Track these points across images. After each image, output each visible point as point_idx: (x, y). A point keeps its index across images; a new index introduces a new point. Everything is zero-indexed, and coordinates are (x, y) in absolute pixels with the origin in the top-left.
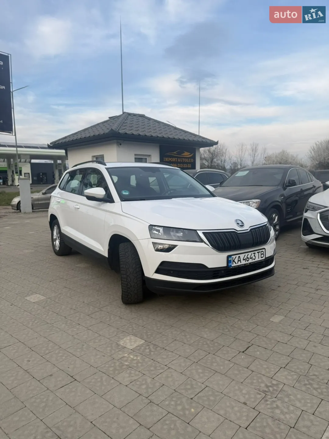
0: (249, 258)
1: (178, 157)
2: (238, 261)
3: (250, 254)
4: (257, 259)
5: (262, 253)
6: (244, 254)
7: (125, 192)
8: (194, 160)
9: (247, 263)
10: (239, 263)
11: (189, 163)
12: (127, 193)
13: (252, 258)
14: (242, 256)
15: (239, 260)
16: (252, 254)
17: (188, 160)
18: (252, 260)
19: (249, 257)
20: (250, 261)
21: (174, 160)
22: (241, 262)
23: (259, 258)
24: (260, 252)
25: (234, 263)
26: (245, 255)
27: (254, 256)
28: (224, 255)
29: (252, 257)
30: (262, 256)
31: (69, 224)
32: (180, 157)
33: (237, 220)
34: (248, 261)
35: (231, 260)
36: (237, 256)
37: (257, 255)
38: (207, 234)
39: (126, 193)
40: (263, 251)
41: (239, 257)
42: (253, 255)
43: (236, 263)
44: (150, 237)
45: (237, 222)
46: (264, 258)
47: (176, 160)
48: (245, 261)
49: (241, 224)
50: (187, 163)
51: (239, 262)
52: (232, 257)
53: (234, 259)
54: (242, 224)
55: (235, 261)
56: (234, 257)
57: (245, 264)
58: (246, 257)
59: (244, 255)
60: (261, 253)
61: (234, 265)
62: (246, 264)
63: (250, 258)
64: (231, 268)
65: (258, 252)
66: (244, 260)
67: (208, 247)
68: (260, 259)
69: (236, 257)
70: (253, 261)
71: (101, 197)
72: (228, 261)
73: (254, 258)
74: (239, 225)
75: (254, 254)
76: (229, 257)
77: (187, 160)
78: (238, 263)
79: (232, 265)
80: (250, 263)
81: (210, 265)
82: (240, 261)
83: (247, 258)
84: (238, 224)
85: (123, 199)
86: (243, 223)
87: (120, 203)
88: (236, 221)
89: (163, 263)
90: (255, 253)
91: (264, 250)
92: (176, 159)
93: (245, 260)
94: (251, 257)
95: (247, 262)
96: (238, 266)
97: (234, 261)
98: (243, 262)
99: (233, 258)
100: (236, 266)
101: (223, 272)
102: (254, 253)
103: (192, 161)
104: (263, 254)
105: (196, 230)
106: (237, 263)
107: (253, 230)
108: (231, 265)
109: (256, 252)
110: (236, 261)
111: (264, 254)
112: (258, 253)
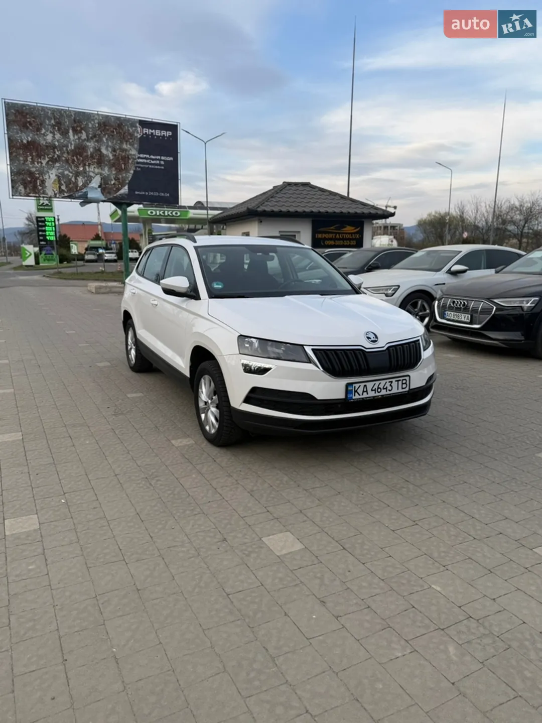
0: (382, 388)
1: (336, 233)
2: (364, 391)
3: (383, 382)
4: (395, 391)
5: (404, 382)
6: (374, 382)
7: (217, 284)
8: (360, 236)
9: (378, 396)
10: (365, 395)
11: (353, 239)
12: (220, 286)
13: (386, 388)
14: (370, 386)
15: (365, 390)
16: (386, 382)
17: (352, 236)
18: (387, 391)
19: (381, 386)
20: (384, 392)
21: (330, 236)
22: (367, 394)
23: (398, 389)
24: (400, 380)
25: (356, 394)
26: (375, 384)
27: (391, 385)
28: (341, 383)
30: (404, 386)
31: (146, 328)
32: (339, 233)
33: (368, 332)
34: (379, 392)
35: (352, 390)
36: (363, 385)
37: (395, 384)
38: (318, 352)
39: (217, 286)
40: (405, 380)
41: (365, 386)
42: (388, 385)
43: (359, 395)
44: (238, 353)
45: (367, 336)
46: (407, 389)
47: (332, 236)
48: (374, 392)
49: (373, 339)
50: (350, 239)
51: (365, 393)
52: (354, 385)
53: (357, 389)
54: (375, 339)
55: (358, 391)
56: (357, 386)
57: (374, 397)
58: (376, 387)
59: (372, 383)
60: (402, 382)
61: (357, 396)
62: (376, 397)
63: (384, 389)
64: (352, 400)
65: (396, 381)
66: (372, 390)
67: (317, 371)
68: (400, 390)
69: (360, 386)
70: (389, 392)
71: (183, 291)
72: (347, 392)
73: (389, 388)
74: (370, 340)
75: (390, 383)
76: (348, 385)
77: (349, 236)
78: (362, 394)
79: (354, 398)
80: (382, 396)
81: (319, 396)
82: (367, 391)
83: (378, 388)
84: (369, 338)
85: (213, 294)
86: (376, 337)
87: (207, 301)
88: (366, 334)
89: (254, 390)
90: (391, 382)
91: (407, 378)
92: (334, 235)
93: (375, 390)
94: (385, 387)
95: (377, 394)
96: (363, 398)
97: (356, 391)
98: (372, 394)
99: (355, 387)
100: (360, 399)
101: (339, 406)
102: (389, 382)
103: (358, 237)
104: (406, 383)
105: (302, 346)
106: (361, 394)
107: (391, 349)
108: (352, 397)
109: (394, 380)
110: (360, 391)
111: (408, 383)
112: (397, 382)
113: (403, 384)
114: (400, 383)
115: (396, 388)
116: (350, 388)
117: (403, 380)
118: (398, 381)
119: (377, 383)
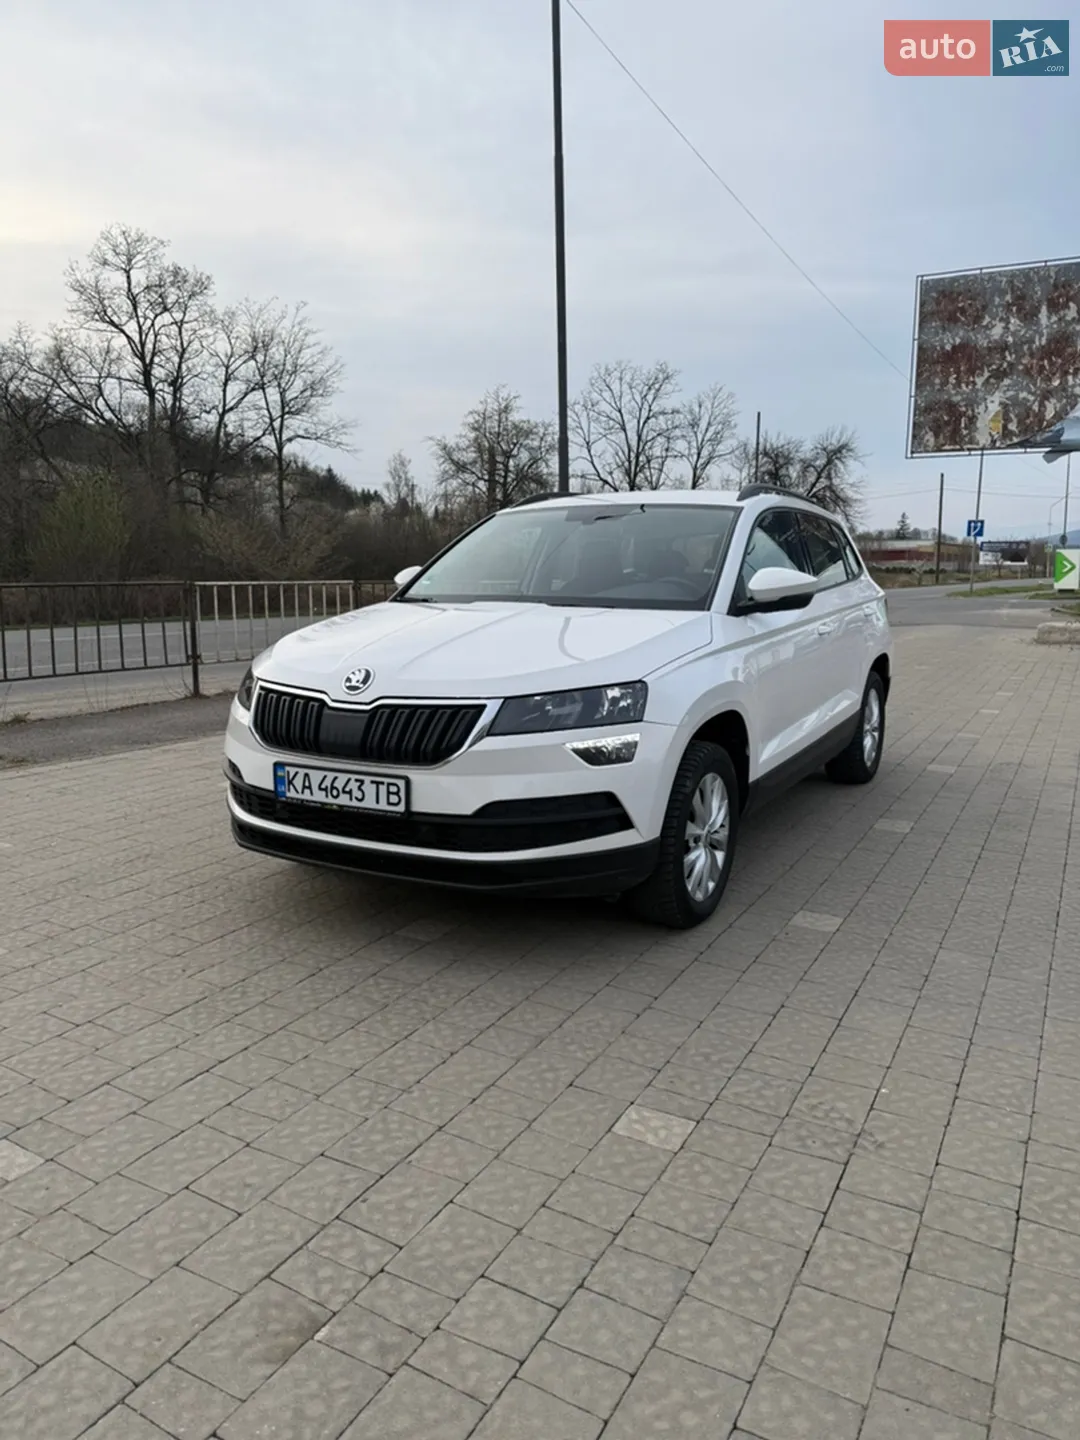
0: (340, 790)
2: (304, 787)
3: (342, 778)
4: (369, 803)
5: (391, 789)
6: (326, 773)
9: (332, 805)
10: (307, 796)
13: (350, 792)
14: (316, 777)
15: (307, 784)
16: (349, 780)
18: (351, 799)
19: (339, 784)
20: (344, 800)
22: (312, 793)
23: (378, 802)
24: (383, 783)
25: (292, 787)
26: (325, 777)
27: (360, 788)
29: (351, 790)
30: (394, 798)
34: (334, 797)
35: (283, 778)
36: (302, 772)
37: (369, 788)
40: (395, 784)
41: (306, 775)
42: (353, 785)
43: (297, 792)
46: (401, 808)
48: (324, 793)
51: (307, 792)
52: (287, 768)
53: (293, 778)
55: (294, 782)
56: (292, 771)
57: (323, 804)
58: (327, 783)
59: (322, 774)
60: (388, 789)
61: (292, 794)
62: (326, 804)
63: (344, 792)
64: (284, 799)
65: (372, 782)
66: (320, 788)
68: (383, 806)
69: (295, 772)
70: (355, 803)
72: (276, 779)
73: (357, 794)
75: (358, 784)
76: (278, 766)
78: (303, 792)
79: (288, 794)
80: (341, 806)
82: (310, 787)
83: (333, 788)
90: (362, 782)
91: (401, 784)
93: (326, 789)
94: (347, 789)
95: (330, 800)
96: (302, 801)
97: (290, 782)
98: (319, 797)
99: (288, 772)
100: (298, 799)
102: (357, 780)
104: (397, 793)
106: (300, 790)
108: (284, 793)
109: (367, 779)
110: (298, 782)
111: (400, 795)
112: (374, 786)
113: (389, 793)
114: (383, 789)
115: (373, 799)
116: (280, 773)
117: (389, 784)
118: (378, 784)
119: (331, 776)
